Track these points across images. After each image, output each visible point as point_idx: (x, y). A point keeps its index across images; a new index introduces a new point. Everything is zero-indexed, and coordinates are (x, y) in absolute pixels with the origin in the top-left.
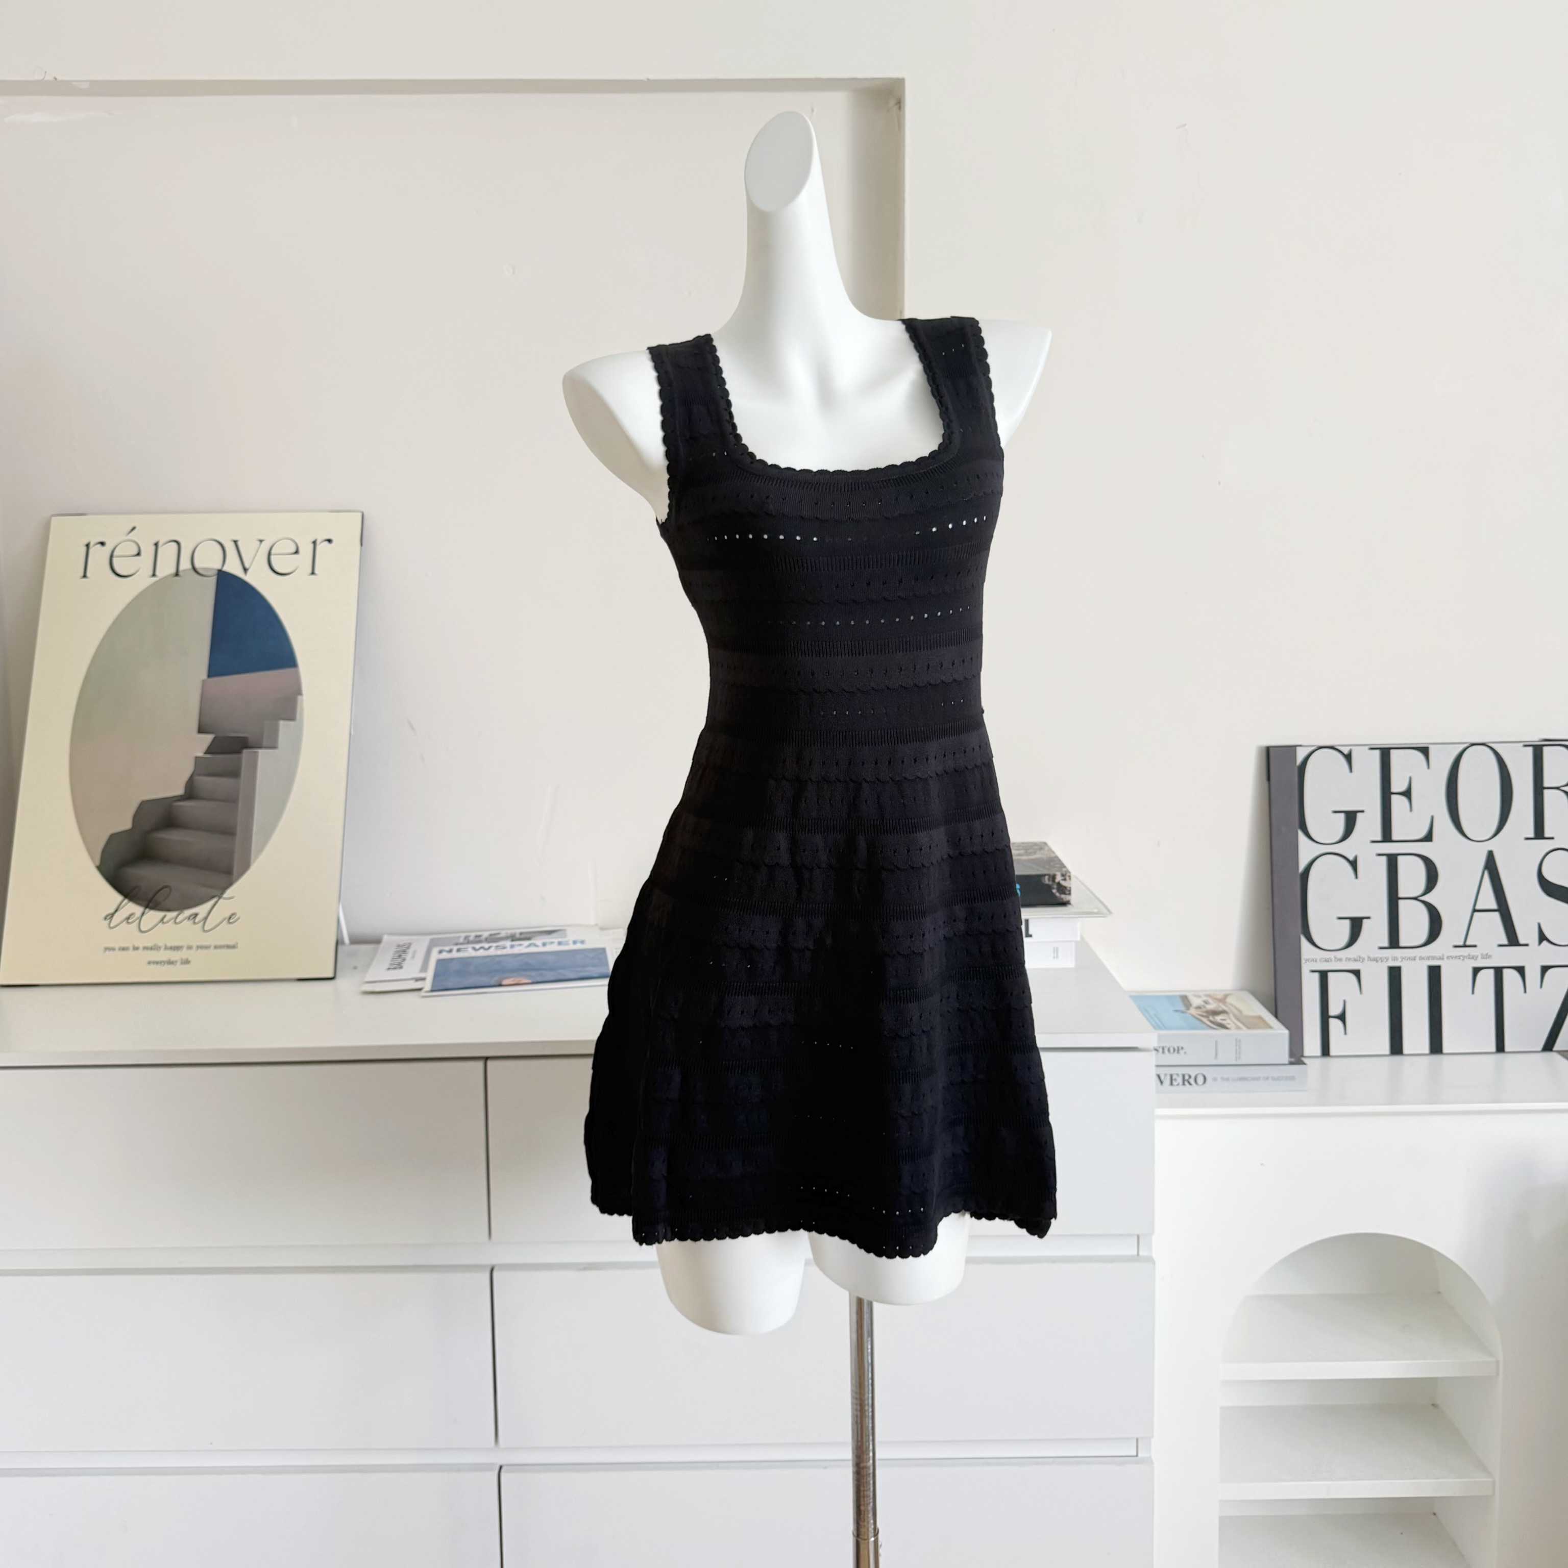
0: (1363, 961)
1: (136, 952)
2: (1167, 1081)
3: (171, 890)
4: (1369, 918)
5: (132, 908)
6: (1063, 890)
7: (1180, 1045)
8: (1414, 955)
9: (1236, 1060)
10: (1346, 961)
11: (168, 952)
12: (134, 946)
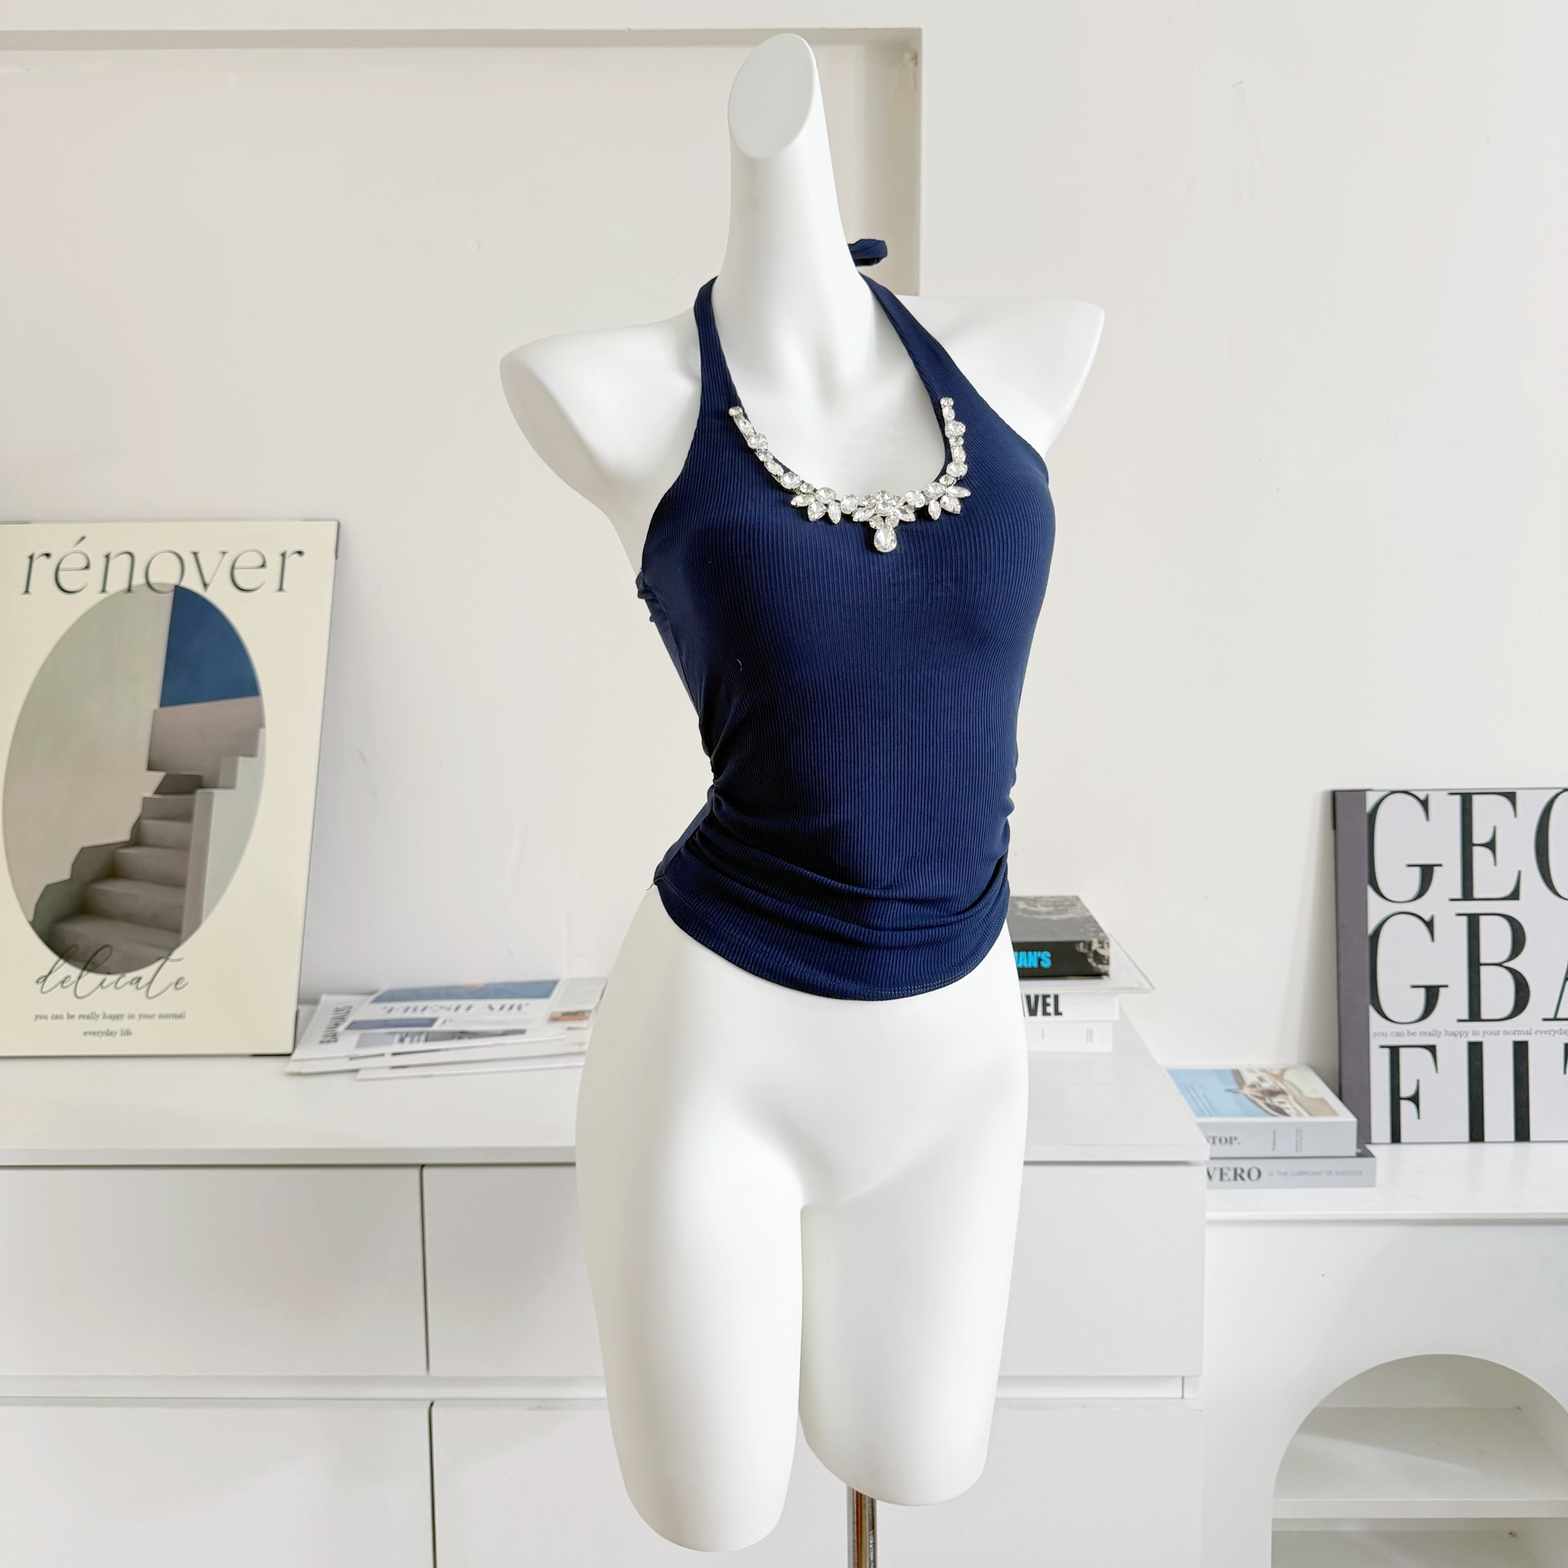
0: (1439, 1036)
1: (71, 1021)
2: (1217, 1176)
3: (112, 951)
4: (1446, 986)
5: (68, 970)
6: (1100, 958)
7: (1233, 1135)
8: (1498, 1029)
9: (1297, 1151)
10: (1420, 1035)
11: (108, 1021)
12: (68, 1014)
